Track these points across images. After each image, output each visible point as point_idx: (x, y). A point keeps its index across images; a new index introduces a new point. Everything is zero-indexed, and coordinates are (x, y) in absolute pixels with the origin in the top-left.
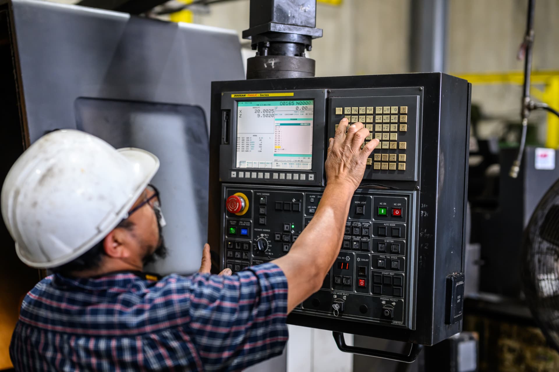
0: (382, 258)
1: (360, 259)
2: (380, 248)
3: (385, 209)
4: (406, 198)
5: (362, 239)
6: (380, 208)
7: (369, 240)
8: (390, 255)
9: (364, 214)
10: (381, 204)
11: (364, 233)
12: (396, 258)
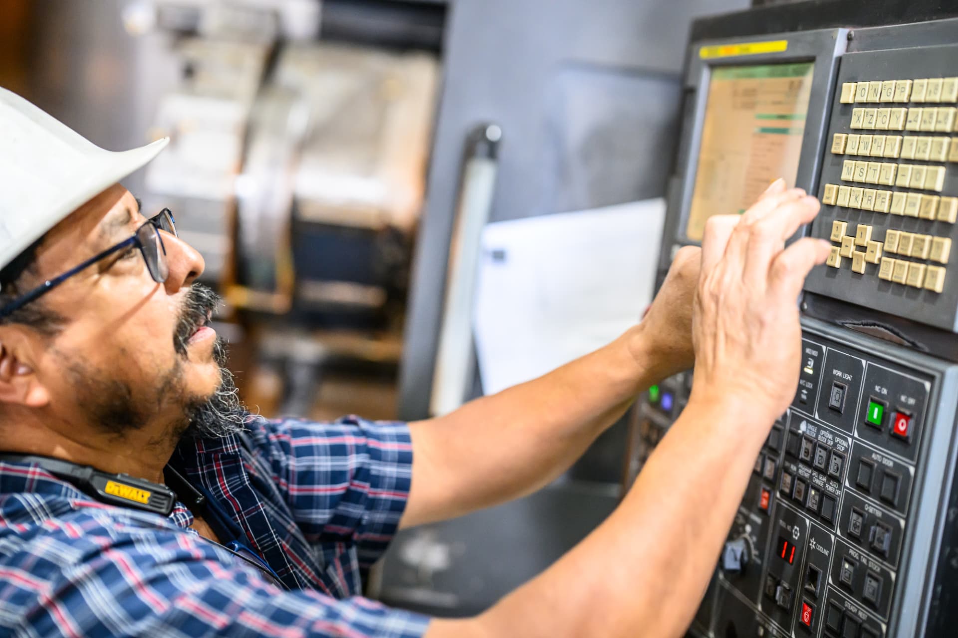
0: (852, 557)
1: (814, 543)
2: (852, 525)
3: (881, 408)
4: (928, 385)
5: (827, 486)
6: (873, 400)
7: (838, 492)
8: (868, 555)
9: (842, 412)
10: (877, 388)
11: (831, 470)
12: (878, 570)
